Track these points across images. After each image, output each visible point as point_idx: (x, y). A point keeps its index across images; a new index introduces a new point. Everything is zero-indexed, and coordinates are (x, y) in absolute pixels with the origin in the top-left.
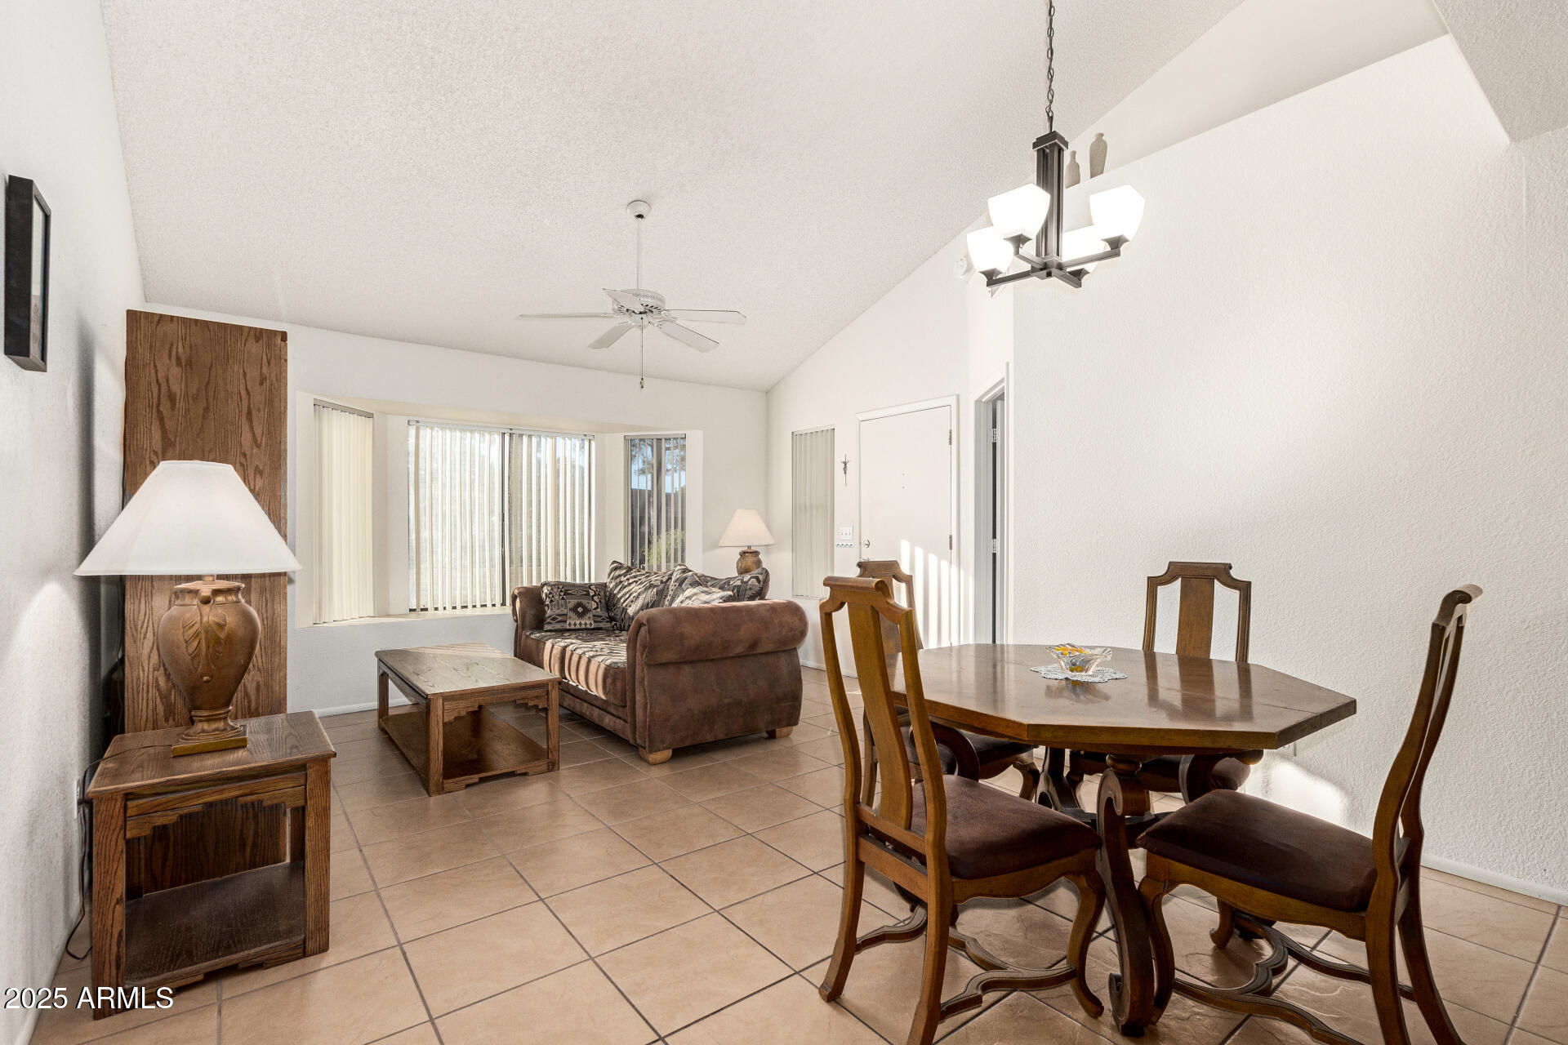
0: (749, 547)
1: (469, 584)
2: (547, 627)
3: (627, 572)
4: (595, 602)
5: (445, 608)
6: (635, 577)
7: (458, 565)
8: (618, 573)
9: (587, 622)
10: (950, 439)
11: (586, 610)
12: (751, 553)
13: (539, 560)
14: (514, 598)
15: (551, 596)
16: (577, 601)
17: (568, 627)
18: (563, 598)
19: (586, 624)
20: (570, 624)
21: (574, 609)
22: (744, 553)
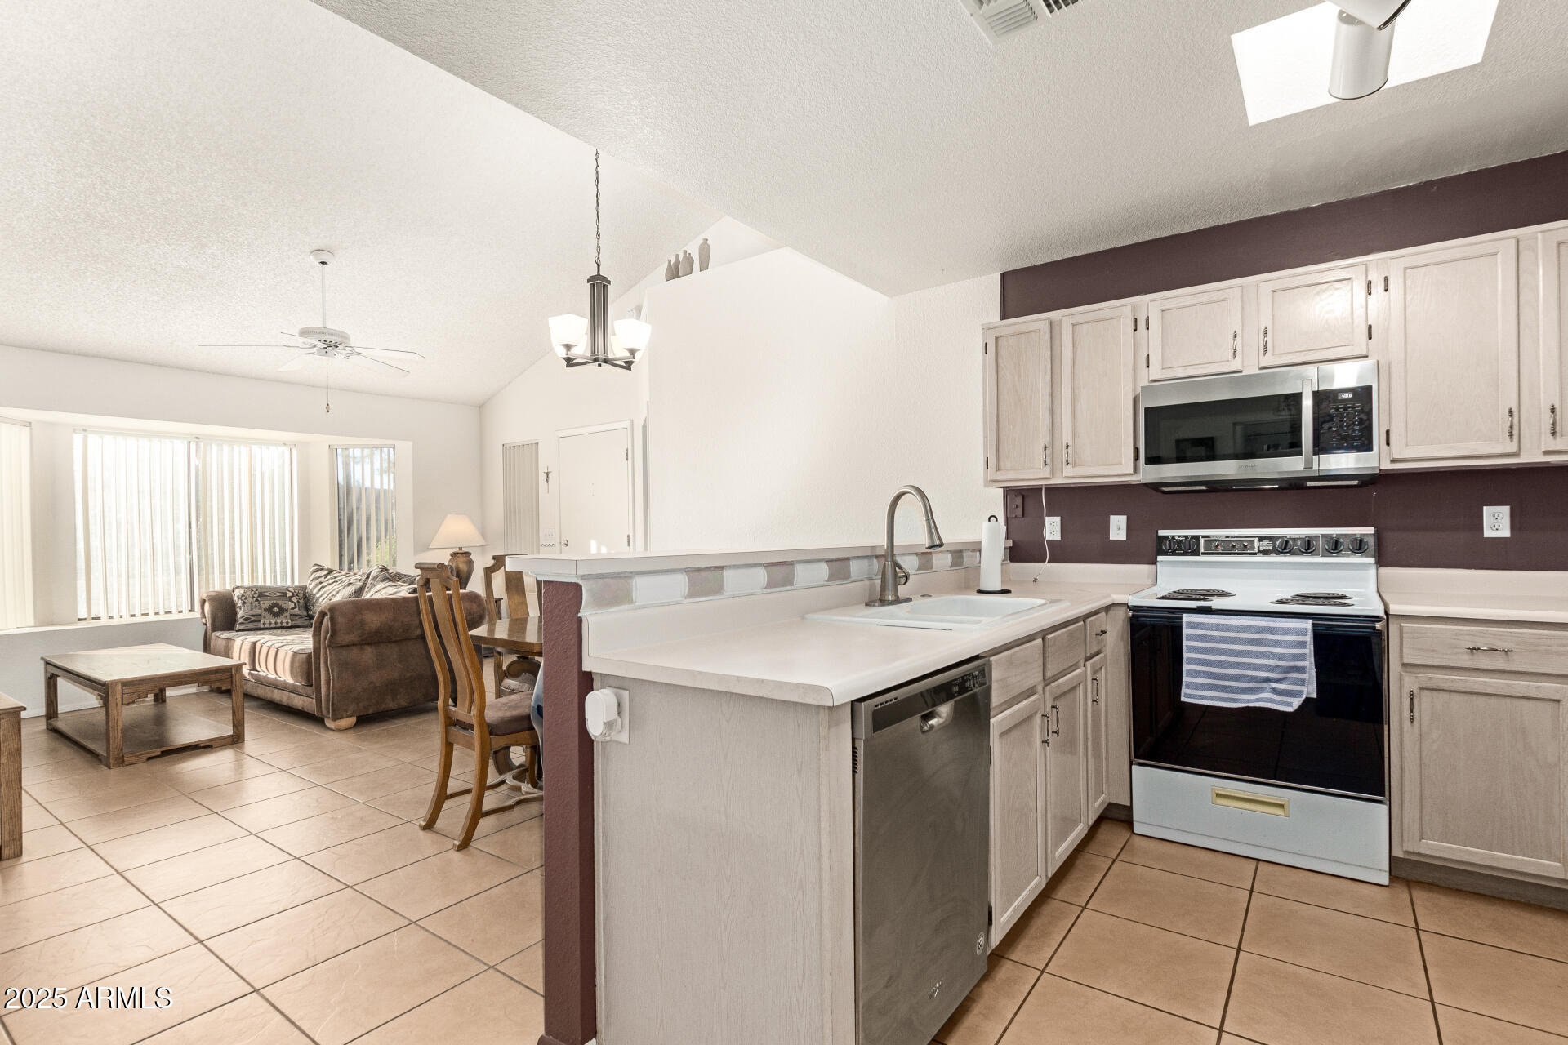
0: (461, 548)
1: (150, 592)
2: (238, 627)
3: (328, 574)
4: (292, 602)
5: (121, 617)
6: (335, 578)
7: (137, 573)
8: (318, 574)
9: (284, 620)
10: (627, 455)
11: (282, 610)
12: (462, 553)
13: (233, 566)
14: (203, 602)
15: (243, 598)
16: (272, 602)
17: (262, 626)
18: (257, 600)
19: (282, 623)
20: (264, 624)
21: (269, 610)
22: (456, 553)
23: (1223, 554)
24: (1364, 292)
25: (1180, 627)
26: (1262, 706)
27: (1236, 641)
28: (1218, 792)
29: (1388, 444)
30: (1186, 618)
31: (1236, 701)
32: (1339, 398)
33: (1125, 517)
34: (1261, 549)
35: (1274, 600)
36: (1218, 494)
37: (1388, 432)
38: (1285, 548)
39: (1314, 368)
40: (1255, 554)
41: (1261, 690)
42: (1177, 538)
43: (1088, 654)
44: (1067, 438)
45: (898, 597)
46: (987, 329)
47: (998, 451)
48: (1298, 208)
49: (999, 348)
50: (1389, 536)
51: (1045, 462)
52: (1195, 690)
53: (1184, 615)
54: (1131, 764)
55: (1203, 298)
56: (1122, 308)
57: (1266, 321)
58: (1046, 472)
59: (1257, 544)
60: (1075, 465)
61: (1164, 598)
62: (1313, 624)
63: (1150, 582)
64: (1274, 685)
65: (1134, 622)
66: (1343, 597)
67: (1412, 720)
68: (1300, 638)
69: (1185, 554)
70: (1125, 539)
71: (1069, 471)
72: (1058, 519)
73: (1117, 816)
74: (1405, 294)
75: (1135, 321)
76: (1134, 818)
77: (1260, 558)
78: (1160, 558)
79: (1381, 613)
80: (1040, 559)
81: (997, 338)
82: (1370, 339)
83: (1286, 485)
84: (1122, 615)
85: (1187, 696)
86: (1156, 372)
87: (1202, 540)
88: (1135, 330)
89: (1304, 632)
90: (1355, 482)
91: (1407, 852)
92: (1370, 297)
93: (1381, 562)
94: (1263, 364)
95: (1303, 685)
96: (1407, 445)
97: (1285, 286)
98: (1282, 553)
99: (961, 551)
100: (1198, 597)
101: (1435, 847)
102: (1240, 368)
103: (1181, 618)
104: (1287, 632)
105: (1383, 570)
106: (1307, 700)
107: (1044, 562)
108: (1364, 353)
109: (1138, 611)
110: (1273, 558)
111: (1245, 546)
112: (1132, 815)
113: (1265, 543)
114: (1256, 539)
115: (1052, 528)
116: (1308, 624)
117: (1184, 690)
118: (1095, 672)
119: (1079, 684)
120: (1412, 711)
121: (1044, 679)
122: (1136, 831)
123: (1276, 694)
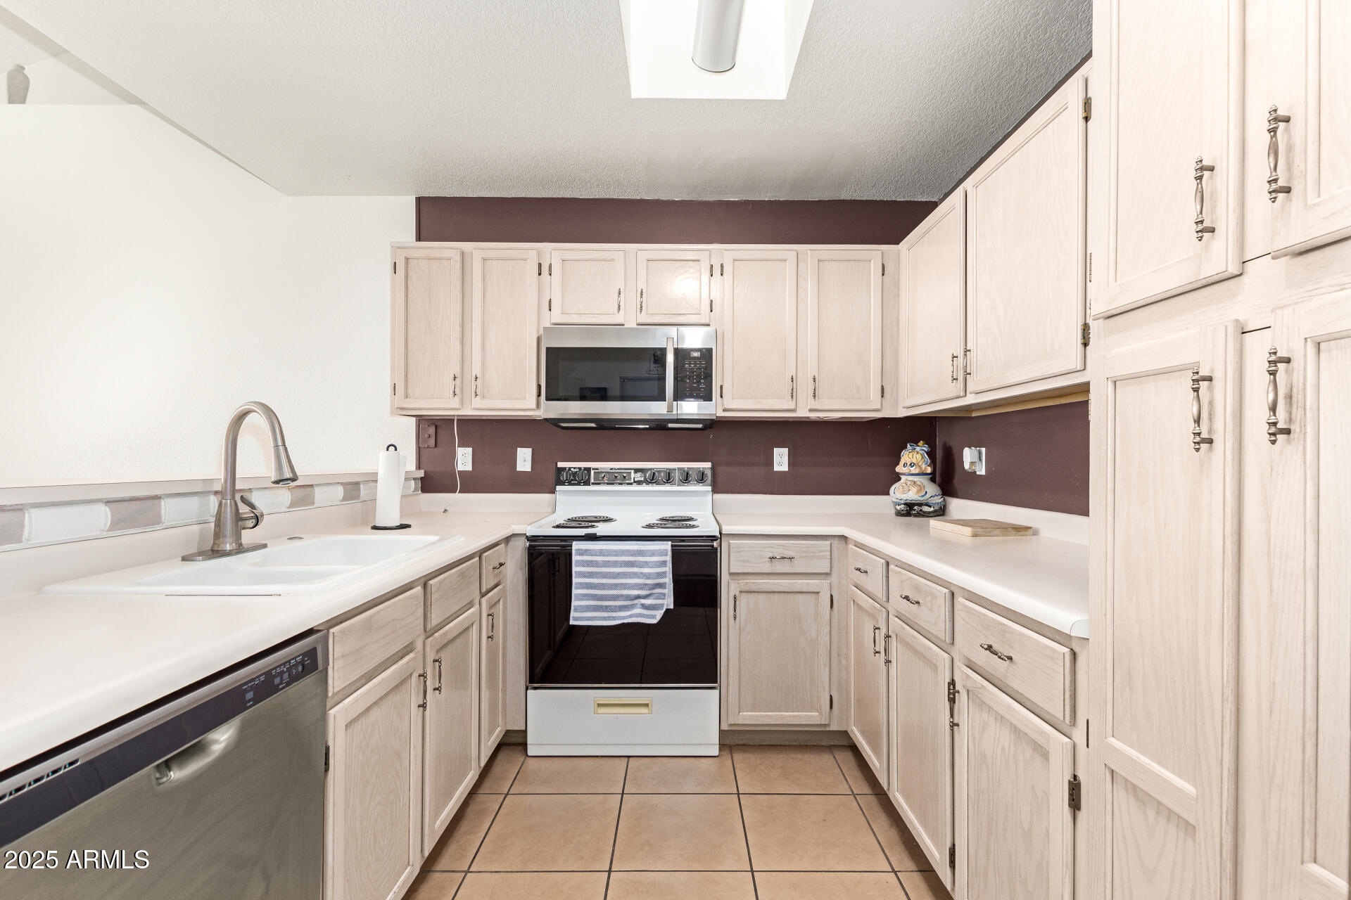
23: (608, 484)
24: (708, 273)
25: (570, 555)
26: (634, 621)
27: (615, 564)
28: (599, 702)
29: (721, 397)
30: (576, 546)
31: (614, 618)
32: (692, 356)
33: (530, 450)
34: (636, 480)
35: (644, 525)
36: (606, 431)
37: (721, 387)
38: (653, 479)
39: (674, 329)
40: (631, 484)
41: (633, 606)
42: (572, 469)
43: (484, 590)
44: (477, 370)
45: (241, 544)
46: (396, 248)
47: (406, 376)
48: (665, 199)
49: (409, 269)
50: (720, 469)
51: (454, 392)
52: (581, 615)
53: (574, 543)
54: (527, 689)
55: (596, 255)
56: (530, 251)
57: (642, 285)
58: (455, 402)
59: (633, 475)
60: (483, 397)
61: (558, 527)
62: (672, 546)
63: (550, 510)
64: (643, 601)
65: (532, 551)
66: (691, 519)
67: (735, 618)
68: (662, 558)
69: (579, 484)
70: (530, 470)
71: (478, 402)
72: (469, 450)
73: (514, 742)
74: (733, 280)
75: (540, 265)
76: (528, 743)
77: (635, 488)
78: (558, 488)
79: (718, 534)
80: (452, 490)
81: (407, 259)
82: (711, 311)
83: (655, 426)
84: (522, 544)
85: (576, 619)
86: (557, 316)
87: (592, 472)
88: (540, 274)
89: (663, 553)
90: (700, 426)
91: (731, 725)
92: (712, 278)
93: (715, 491)
94: (640, 321)
95: (664, 599)
96: (733, 399)
97: (656, 257)
98: (650, 483)
99: (357, 484)
100: (587, 524)
101: (750, 717)
102: (622, 322)
103: (571, 546)
104: (653, 553)
105: (717, 496)
106: (667, 610)
107: (455, 492)
108: (707, 322)
109: (535, 541)
110: (644, 487)
111: (624, 477)
112: (526, 741)
113: (639, 474)
114: (633, 471)
115: (464, 459)
116: (667, 546)
117: (573, 614)
118: (492, 605)
119: (472, 624)
120: (735, 611)
121: (425, 630)
122: (529, 754)
123: (644, 609)
